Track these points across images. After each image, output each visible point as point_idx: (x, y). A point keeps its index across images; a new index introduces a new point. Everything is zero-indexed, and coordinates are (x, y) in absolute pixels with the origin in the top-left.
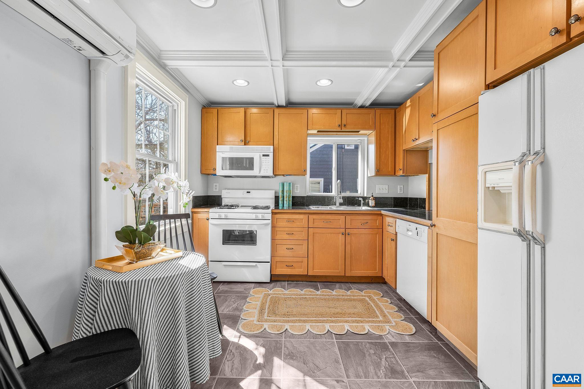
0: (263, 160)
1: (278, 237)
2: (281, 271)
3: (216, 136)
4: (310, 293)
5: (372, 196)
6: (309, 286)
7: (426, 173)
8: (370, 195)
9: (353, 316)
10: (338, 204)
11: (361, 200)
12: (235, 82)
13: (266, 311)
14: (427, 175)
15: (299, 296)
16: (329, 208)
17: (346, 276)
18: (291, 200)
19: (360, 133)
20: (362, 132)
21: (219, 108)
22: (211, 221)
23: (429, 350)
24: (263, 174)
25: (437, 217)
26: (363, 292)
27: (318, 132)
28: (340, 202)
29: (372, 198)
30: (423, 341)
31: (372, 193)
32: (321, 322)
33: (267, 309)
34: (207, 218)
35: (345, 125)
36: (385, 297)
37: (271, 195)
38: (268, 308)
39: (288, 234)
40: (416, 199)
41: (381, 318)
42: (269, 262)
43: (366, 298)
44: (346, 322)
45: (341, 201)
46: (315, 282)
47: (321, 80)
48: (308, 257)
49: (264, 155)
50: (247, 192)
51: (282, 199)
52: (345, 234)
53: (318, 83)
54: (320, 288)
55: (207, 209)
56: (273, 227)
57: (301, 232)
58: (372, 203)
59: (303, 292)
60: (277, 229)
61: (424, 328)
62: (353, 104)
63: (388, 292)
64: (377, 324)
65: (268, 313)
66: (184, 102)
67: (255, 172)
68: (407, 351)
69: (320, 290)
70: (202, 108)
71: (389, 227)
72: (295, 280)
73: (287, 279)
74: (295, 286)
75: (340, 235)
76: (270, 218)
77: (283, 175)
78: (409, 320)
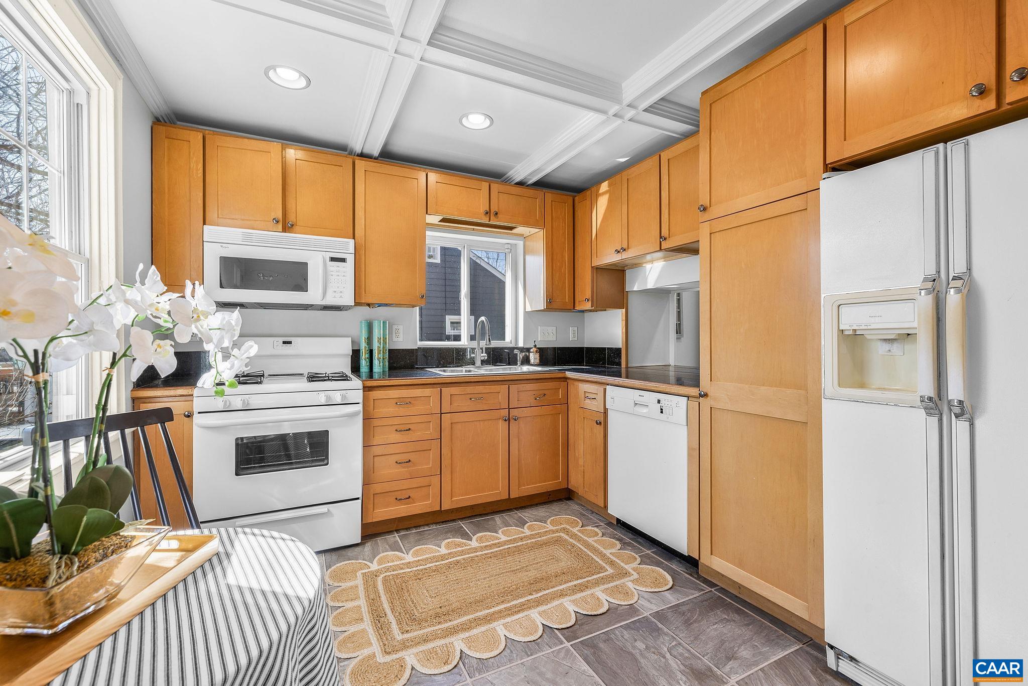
0: (332, 269)
1: (377, 440)
2: (384, 512)
3: (201, 202)
4: (460, 549)
5: (535, 346)
6: (447, 532)
7: (620, 307)
8: (530, 345)
9: (564, 578)
10: (478, 363)
11: (517, 354)
12: (271, 74)
13: (391, 617)
14: (624, 310)
15: (442, 560)
16: (466, 371)
17: (511, 498)
18: (387, 357)
19: (514, 231)
20: (520, 230)
21: (207, 132)
22: (197, 419)
23: (712, 610)
24: (330, 301)
25: (711, 380)
26: (548, 522)
27: (443, 220)
28: (483, 358)
29: (534, 349)
30: (693, 595)
31: (535, 341)
32: (519, 611)
33: (389, 612)
34: (187, 413)
35: (497, 214)
36: (587, 526)
37: (345, 347)
38: (393, 610)
39: (401, 431)
40: (602, 350)
41: (610, 571)
42: (358, 499)
43: (562, 535)
44: (562, 594)
45: (484, 356)
46: (453, 520)
47: (471, 113)
48: (441, 474)
49: (333, 259)
50: (284, 343)
51: (367, 356)
52: (508, 420)
53: (464, 121)
54: (472, 535)
55: (185, 387)
56: (367, 419)
57: (425, 423)
58: (534, 357)
59: (443, 551)
60: (376, 422)
61: (677, 569)
62: (503, 178)
63: (584, 515)
64: (612, 584)
65: (399, 623)
66: (112, 89)
67: (313, 295)
68: (688, 623)
69: (474, 538)
70: (154, 123)
71: (587, 401)
72: (412, 526)
73: (395, 526)
74: (419, 540)
75: (501, 422)
76: (361, 400)
77: (369, 305)
78: (648, 561)
